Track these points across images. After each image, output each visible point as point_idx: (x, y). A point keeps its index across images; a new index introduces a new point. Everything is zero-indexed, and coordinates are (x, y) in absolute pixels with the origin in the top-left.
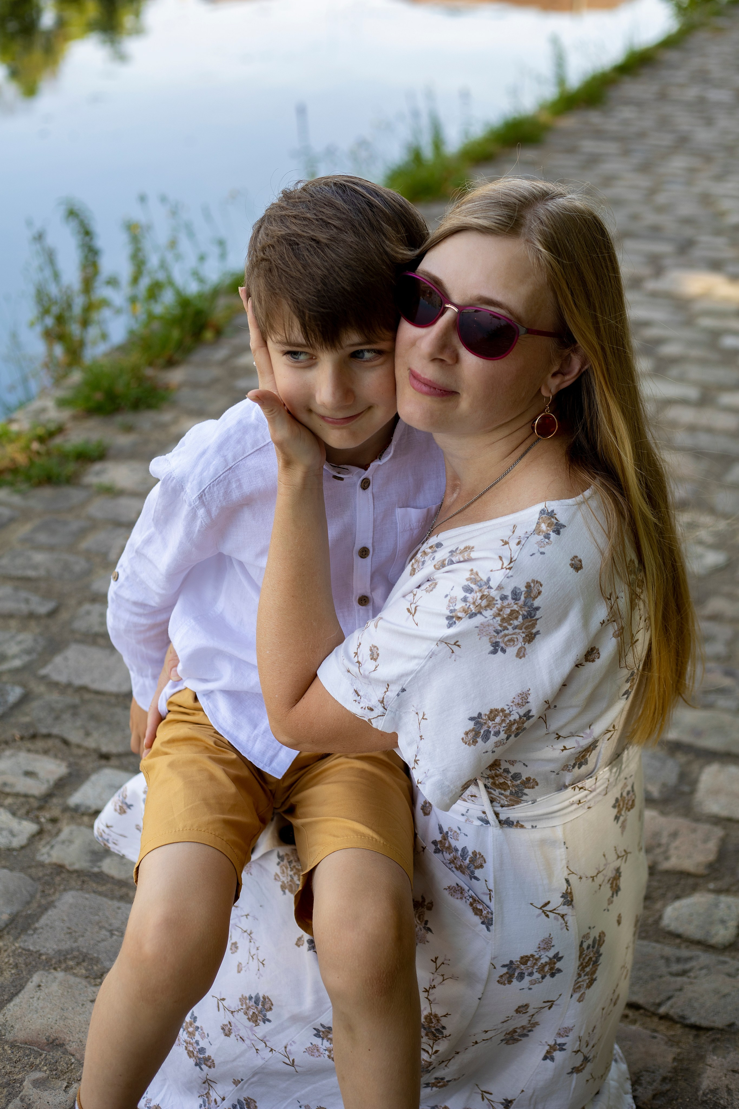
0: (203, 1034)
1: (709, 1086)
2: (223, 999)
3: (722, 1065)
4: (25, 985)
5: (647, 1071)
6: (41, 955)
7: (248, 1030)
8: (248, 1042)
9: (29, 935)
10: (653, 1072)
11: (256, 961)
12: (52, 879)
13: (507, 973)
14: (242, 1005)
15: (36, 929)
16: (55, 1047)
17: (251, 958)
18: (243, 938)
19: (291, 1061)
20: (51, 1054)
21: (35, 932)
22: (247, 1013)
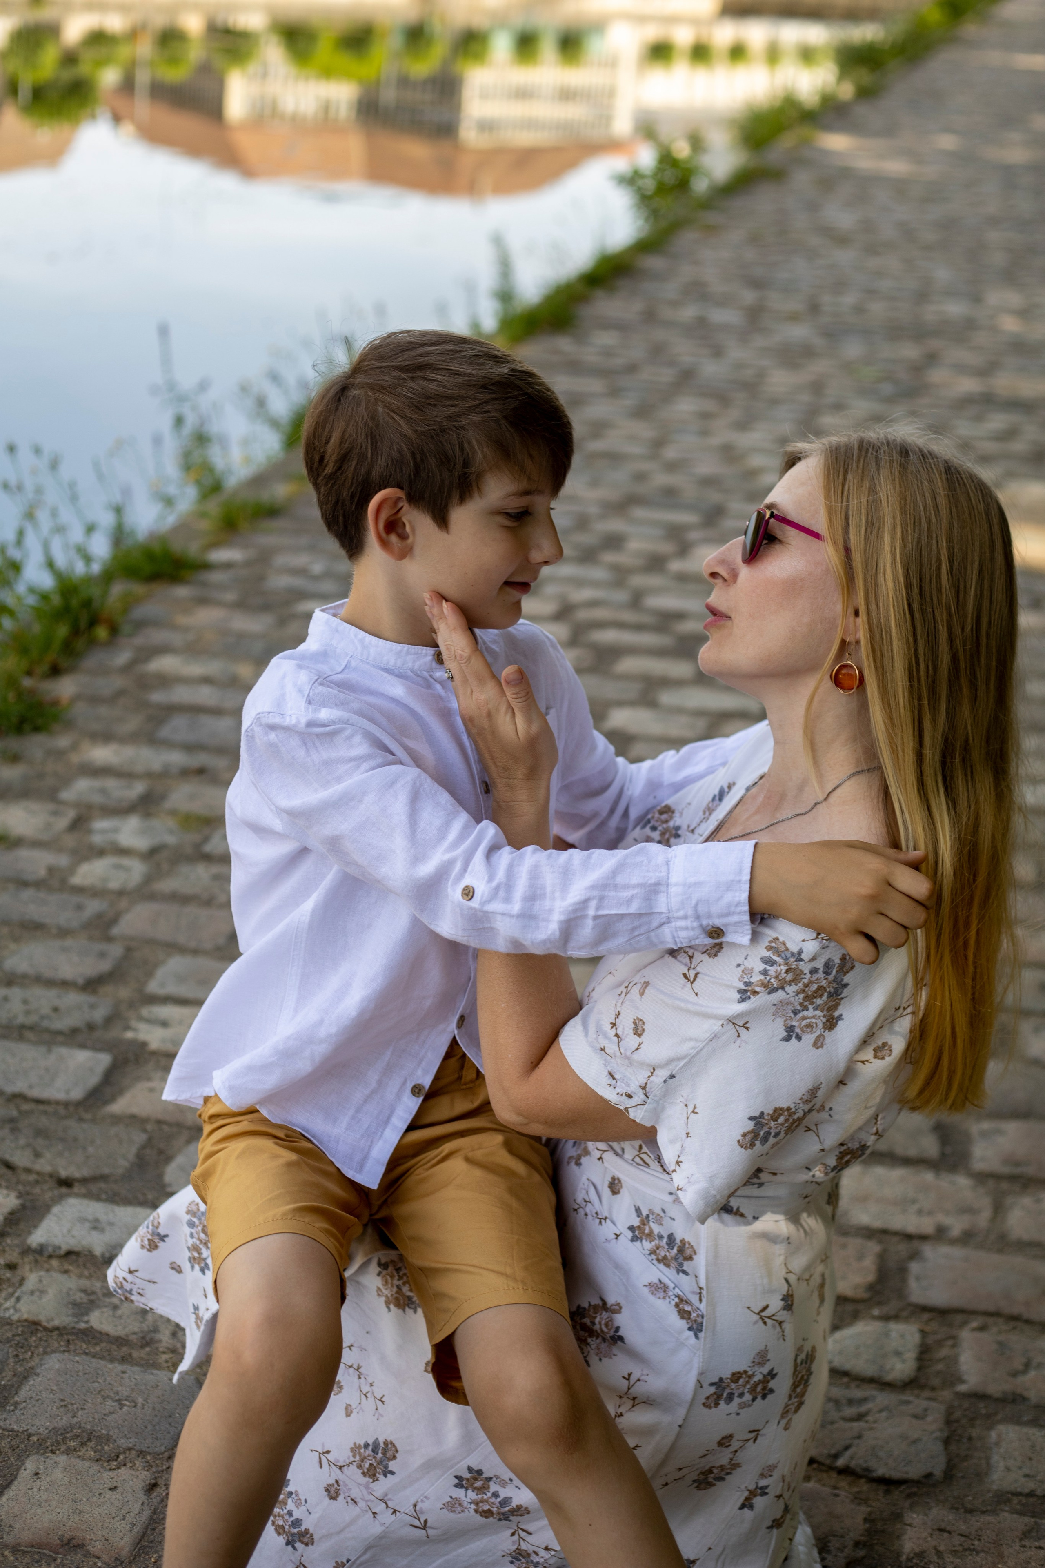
0: (299, 1501)
1: (913, 1549)
2: (328, 1452)
3: (925, 1524)
4: (17, 1474)
5: (835, 1536)
6: (30, 1435)
7: (362, 1488)
8: (362, 1504)
9: (9, 1411)
10: (842, 1537)
11: (371, 1399)
12: (26, 1340)
13: (715, 1393)
14: (354, 1456)
15: (16, 1404)
16: (72, 1549)
17: (363, 1397)
18: (349, 1375)
19: (422, 1522)
20: (69, 1557)
21: (16, 1408)
22: (361, 1466)
